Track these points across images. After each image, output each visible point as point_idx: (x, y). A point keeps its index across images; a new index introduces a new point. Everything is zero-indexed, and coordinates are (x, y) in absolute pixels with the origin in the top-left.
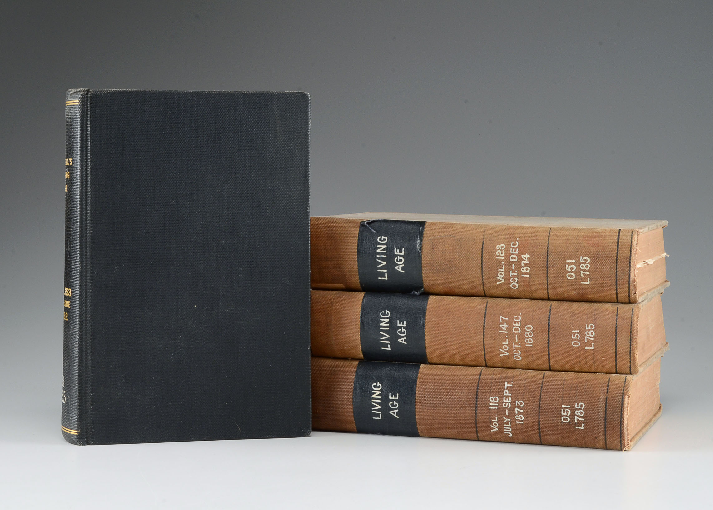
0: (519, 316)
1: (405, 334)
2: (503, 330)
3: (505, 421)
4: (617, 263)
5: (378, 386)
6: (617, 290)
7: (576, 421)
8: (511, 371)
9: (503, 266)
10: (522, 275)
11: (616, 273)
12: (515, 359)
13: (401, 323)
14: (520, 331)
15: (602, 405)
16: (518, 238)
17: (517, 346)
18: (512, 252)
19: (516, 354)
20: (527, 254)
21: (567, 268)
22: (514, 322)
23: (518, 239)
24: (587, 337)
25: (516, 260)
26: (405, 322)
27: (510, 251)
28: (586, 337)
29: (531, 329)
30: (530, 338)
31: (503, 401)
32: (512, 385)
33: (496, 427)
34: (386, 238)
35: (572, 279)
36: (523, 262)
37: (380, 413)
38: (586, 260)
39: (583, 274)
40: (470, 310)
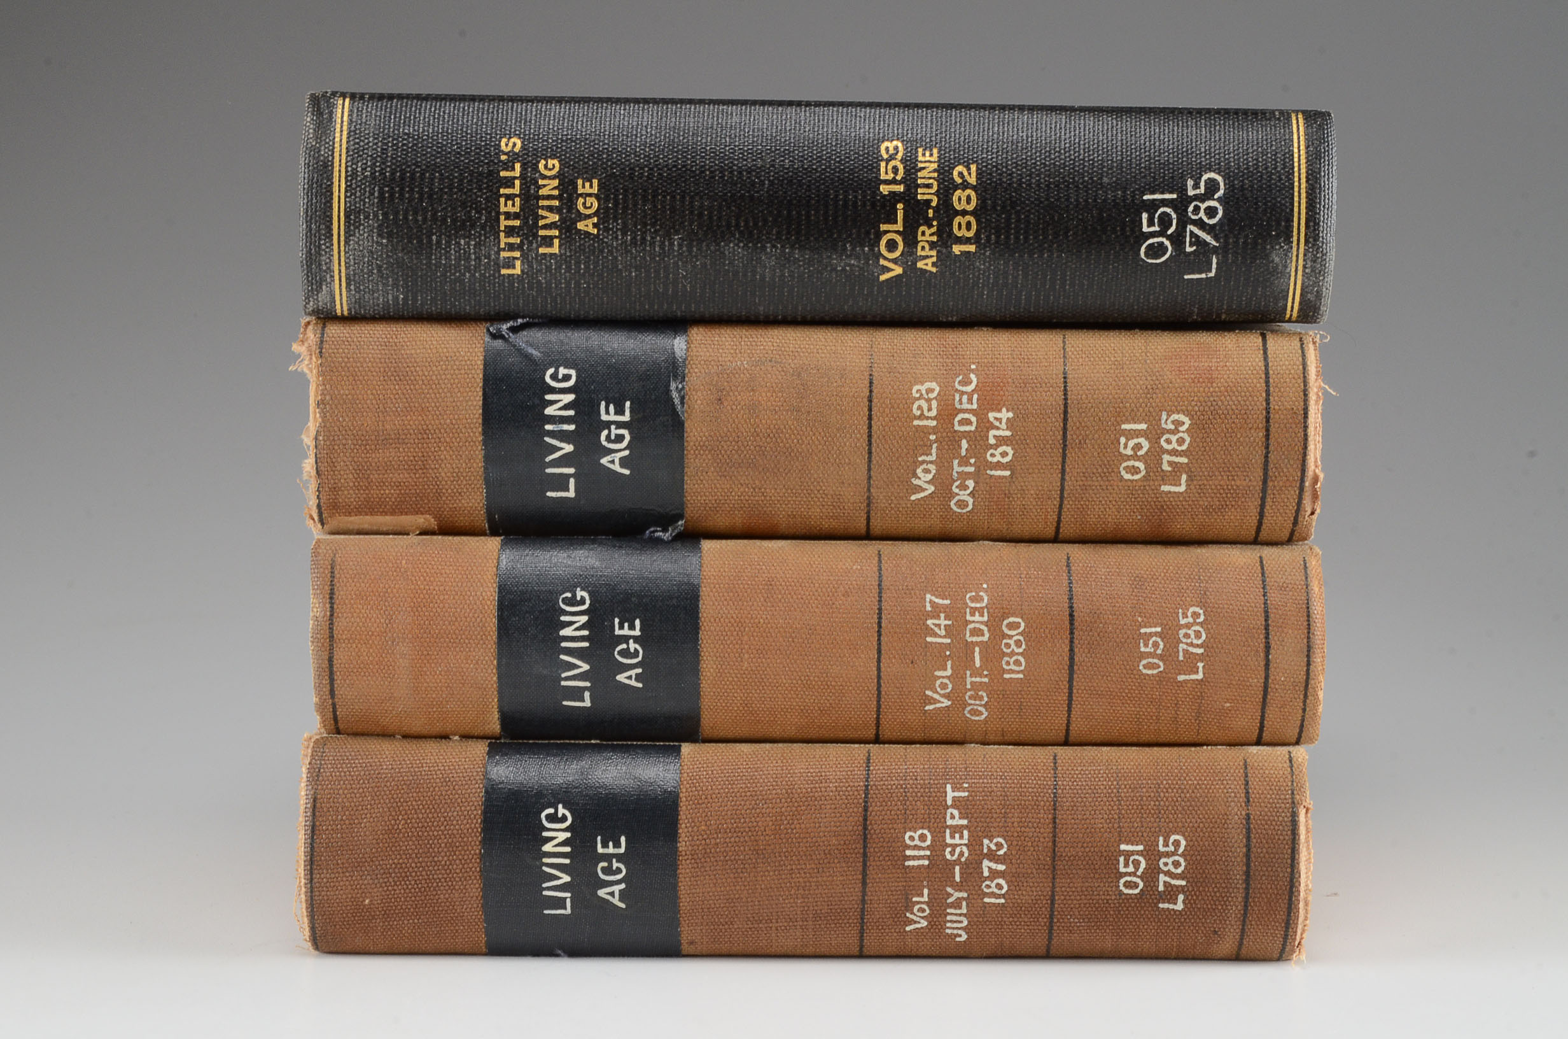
0: (981, 594)
1: (640, 658)
2: (936, 635)
3: (950, 900)
4: (1267, 430)
5: (560, 815)
6: (1262, 506)
7: (1161, 888)
8: (954, 752)
9: (935, 446)
10: (988, 472)
11: (1266, 457)
12: (968, 715)
13: (626, 625)
14: (987, 635)
15: (1237, 838)
16: (974, 363)
17: (978, 679)
18: (961, 404)
19: (973, 702)
20: (1004, 410)
21: (1122, 446)
22: (968, 610)
23: (973, 367)
24: (1185, 647)
25: (973, 428)
26: (637, 622)
27: (954, 400)
28: (1182, 646)
29: (1019, 627)
30: (1018, 654)
31: (945, 841)
32: (966, 794)
33: (922, 918)
34: (573, 372)
35: (1137, 477)
36: (992, 433)
37: (569, 895)
38: (1180, 423)
39: (1170, 463)
40: (832, 578)
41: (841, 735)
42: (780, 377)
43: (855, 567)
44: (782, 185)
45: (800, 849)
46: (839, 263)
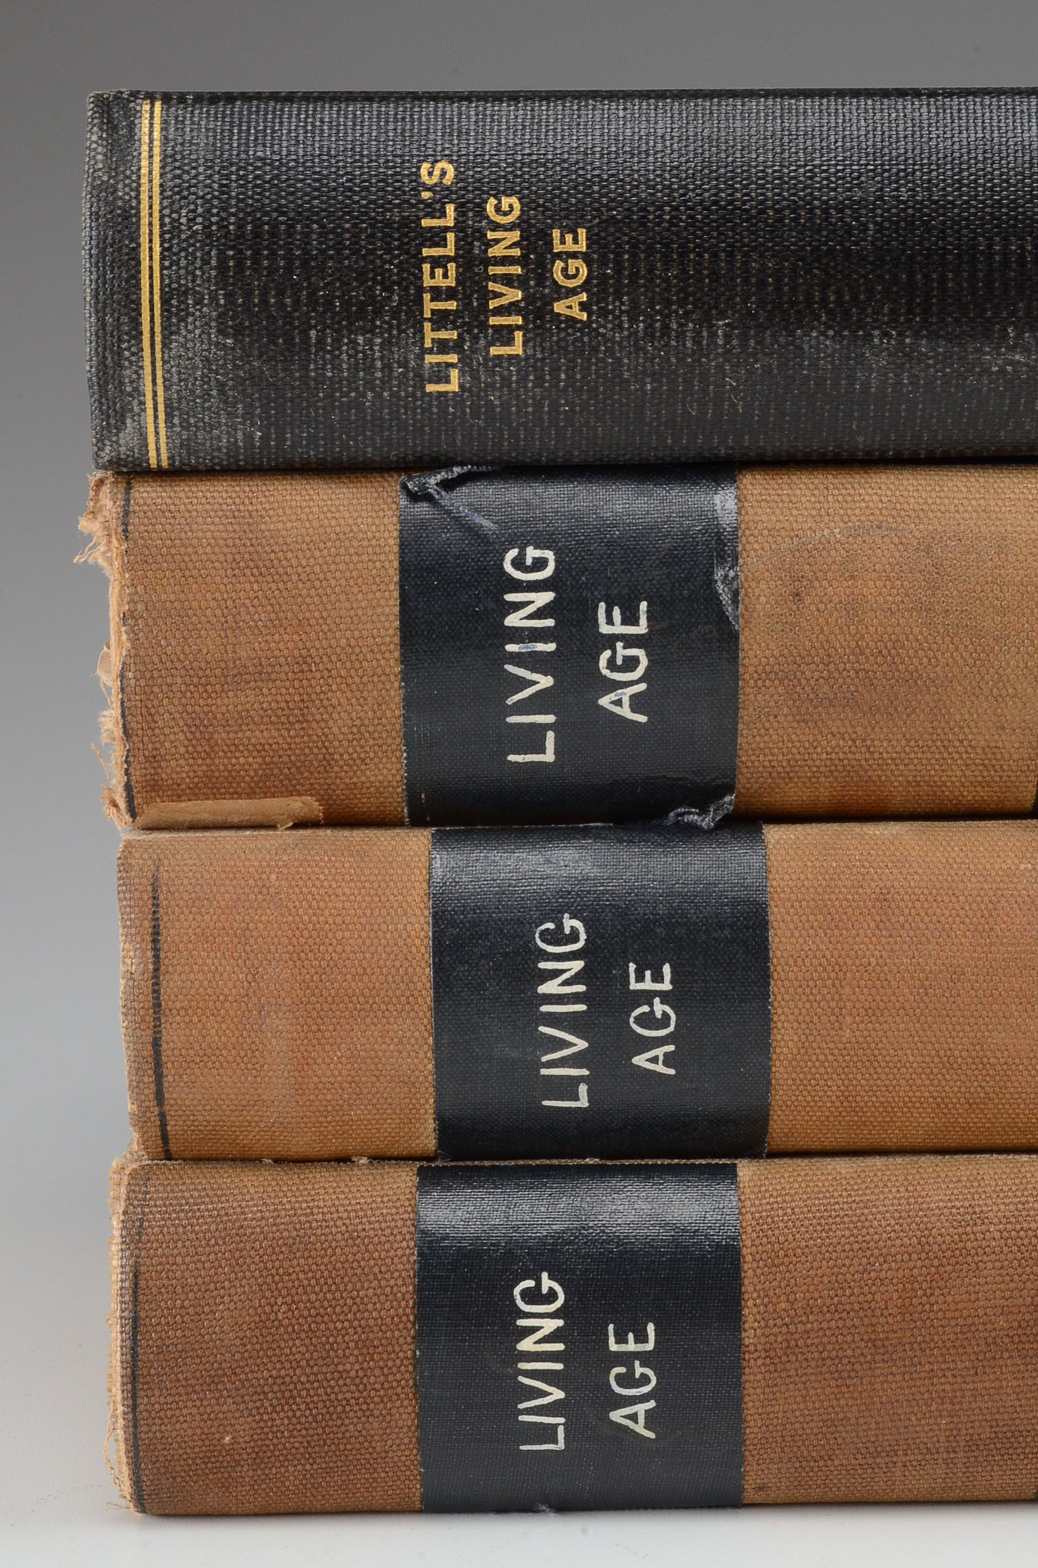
1: (672, 1028)
5: (545, 1290)
13: (648, 974)
26: (667, 969)
34: (549, 555)
37: (562, 1420)
40: (986, 886)
41: (998, 1141)
42: (897, 554)
43: (1022, 867)
44: (896, 232)
45: (945, 1338)
46: (993, 359)
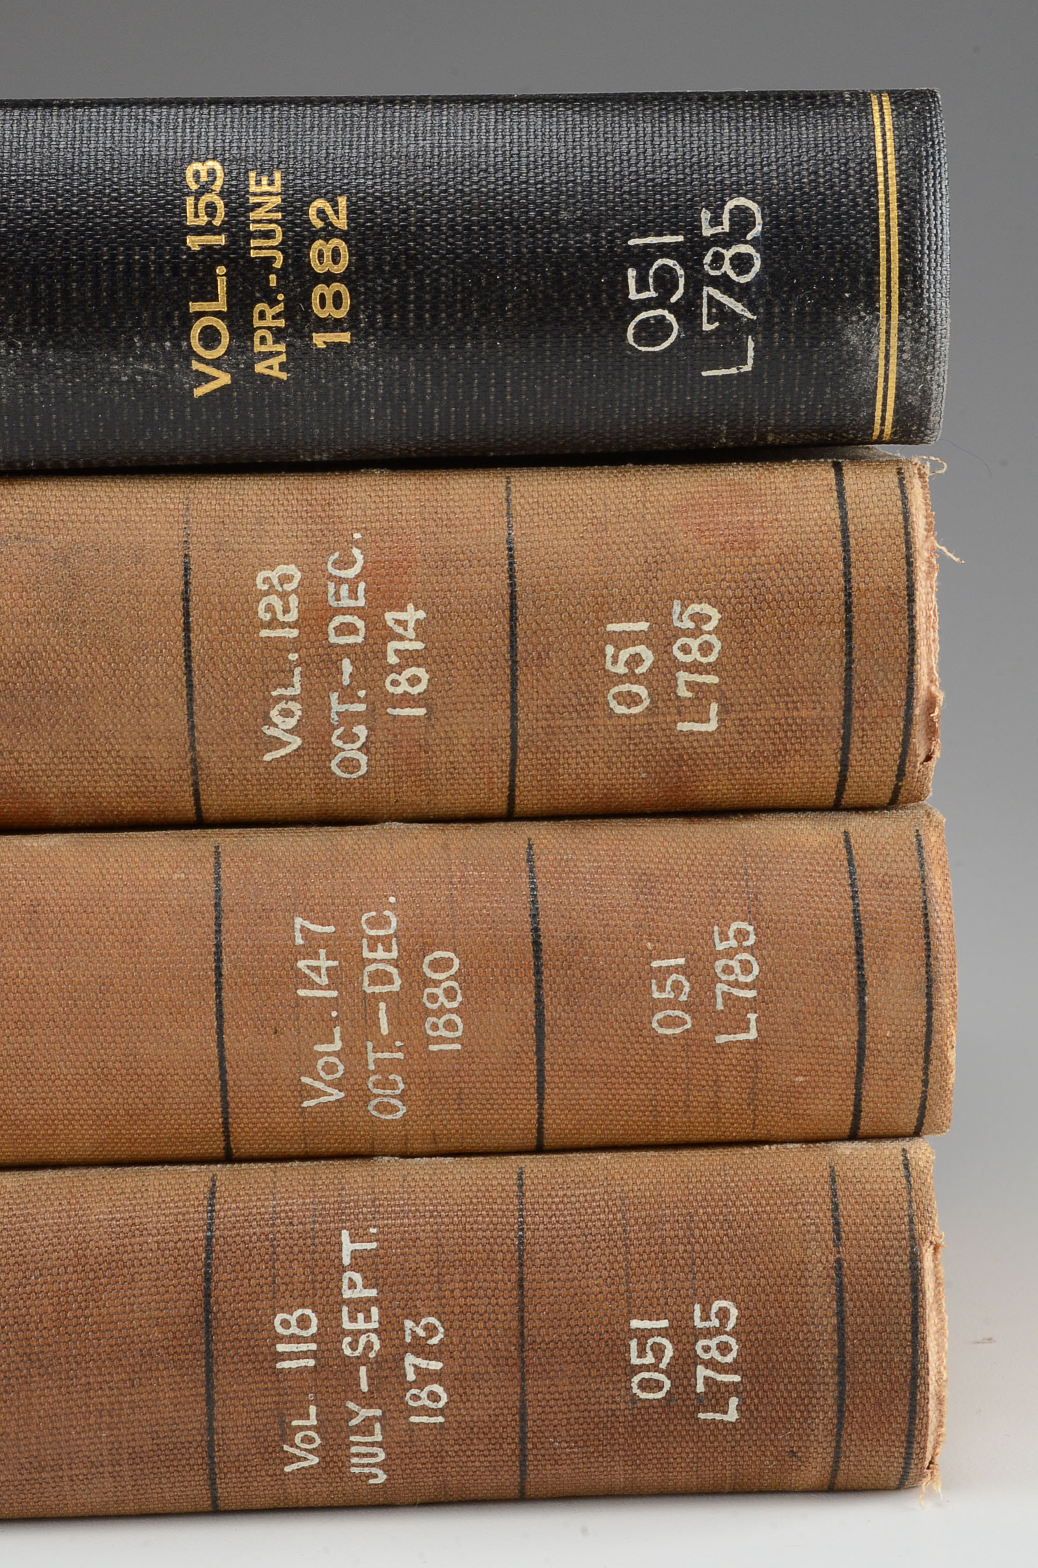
0: (387, 913)
2: (313, 985)
3: (354, 1422)
4: (849, 625)
6: (845, 750)
7: (700, 1388)
8: (355, 1174)
9: (297, 671)
10: (390, 710)
11: (848, 669)
12: (375, 1113)
14: (398, 982)
15: (822, 1301)
16: (358, 530)
17: (386, 1055)
18: (338, 598)
19: (381, 1092)
20: (410, 607)
21: (609, 659)
22: (365, 941)
23: (357, 536)
24: (726, 988)
25: (359, 639)
27: (326, 593)
28: (721, 988)
29: (450, 967)
30: (450, 1011)
31: (340, 1325)
32: (374, 1245)
33: (310, 1451)
35: (635, 710)
36: (393, 645)
38: (700, 619)
39: (690, 685)
40: (137, 896)
41: (169, 1152)
42: (33, 565)
43: (175, 877)
44: (20, 242)
45: (100, 1350)
46: (123, 369)
